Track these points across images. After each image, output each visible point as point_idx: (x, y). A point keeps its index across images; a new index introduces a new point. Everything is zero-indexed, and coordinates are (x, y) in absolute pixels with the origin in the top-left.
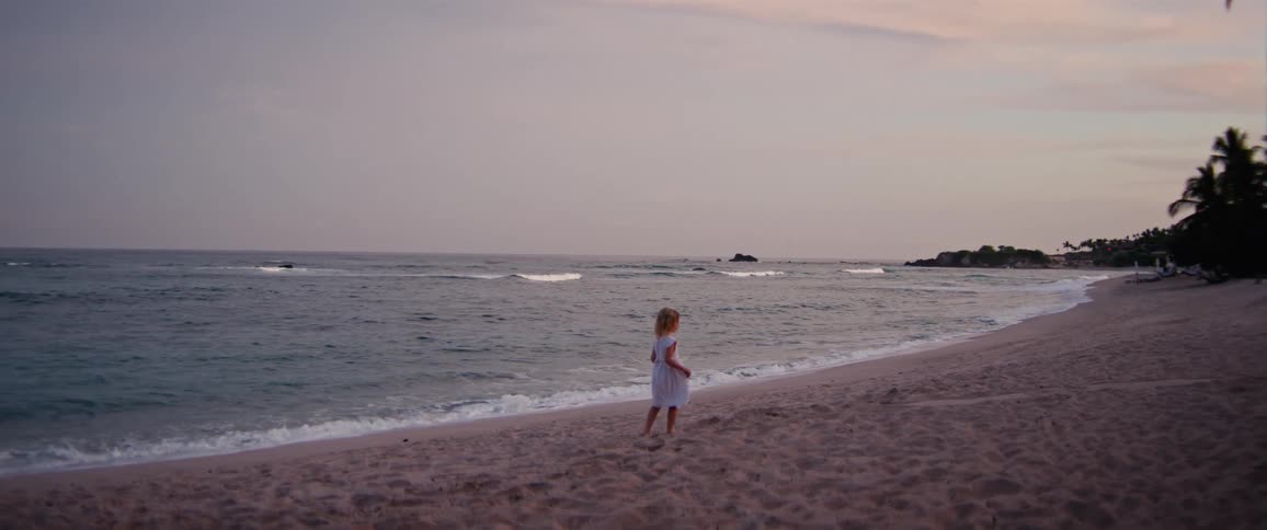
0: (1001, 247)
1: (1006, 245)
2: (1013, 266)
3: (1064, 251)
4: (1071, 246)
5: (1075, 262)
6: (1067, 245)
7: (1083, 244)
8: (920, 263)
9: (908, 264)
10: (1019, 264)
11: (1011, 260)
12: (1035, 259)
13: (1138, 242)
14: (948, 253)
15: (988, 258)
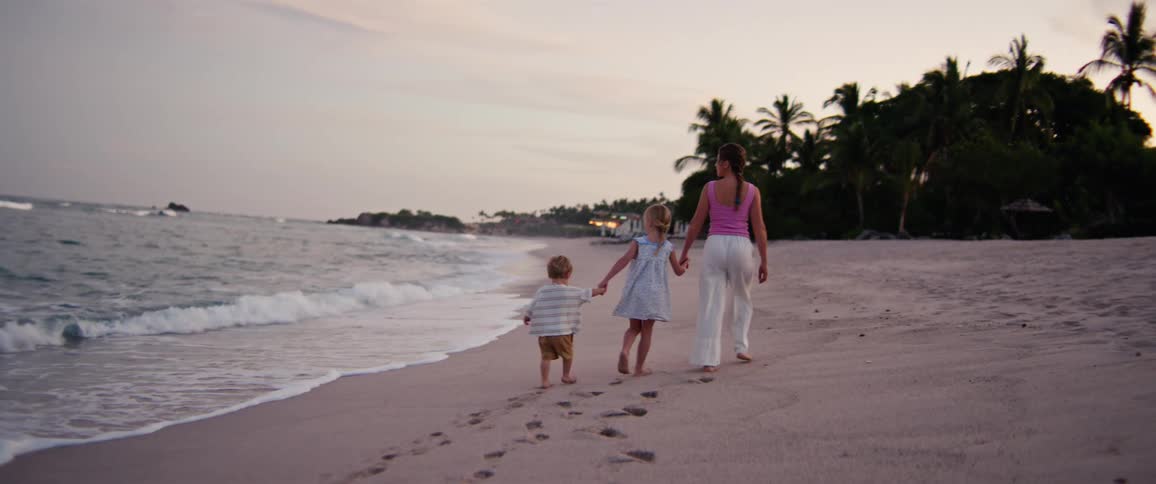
0: (419, 212)
1: (425, 209)
2: (429, 229)
3: (479, 219)
4: (486, 215)
5: (489, 230)
6: (482, 214)
7: (497, 214)
8: (341, 221)
9: (330, 222)
10: (436, 228)
11: (428, 224)
12: (452, 225)
13: (545, 217)
14: (368, 215)
15: (405, 220)
